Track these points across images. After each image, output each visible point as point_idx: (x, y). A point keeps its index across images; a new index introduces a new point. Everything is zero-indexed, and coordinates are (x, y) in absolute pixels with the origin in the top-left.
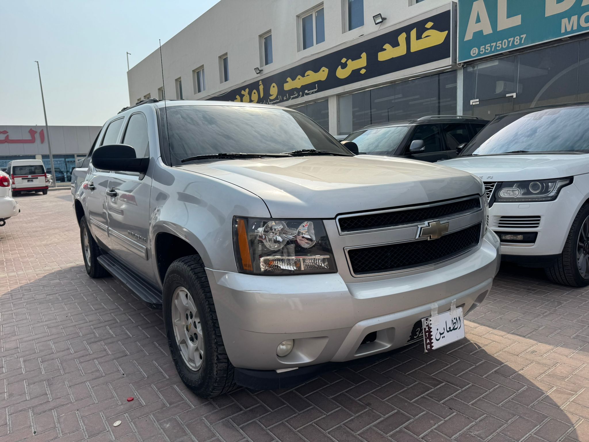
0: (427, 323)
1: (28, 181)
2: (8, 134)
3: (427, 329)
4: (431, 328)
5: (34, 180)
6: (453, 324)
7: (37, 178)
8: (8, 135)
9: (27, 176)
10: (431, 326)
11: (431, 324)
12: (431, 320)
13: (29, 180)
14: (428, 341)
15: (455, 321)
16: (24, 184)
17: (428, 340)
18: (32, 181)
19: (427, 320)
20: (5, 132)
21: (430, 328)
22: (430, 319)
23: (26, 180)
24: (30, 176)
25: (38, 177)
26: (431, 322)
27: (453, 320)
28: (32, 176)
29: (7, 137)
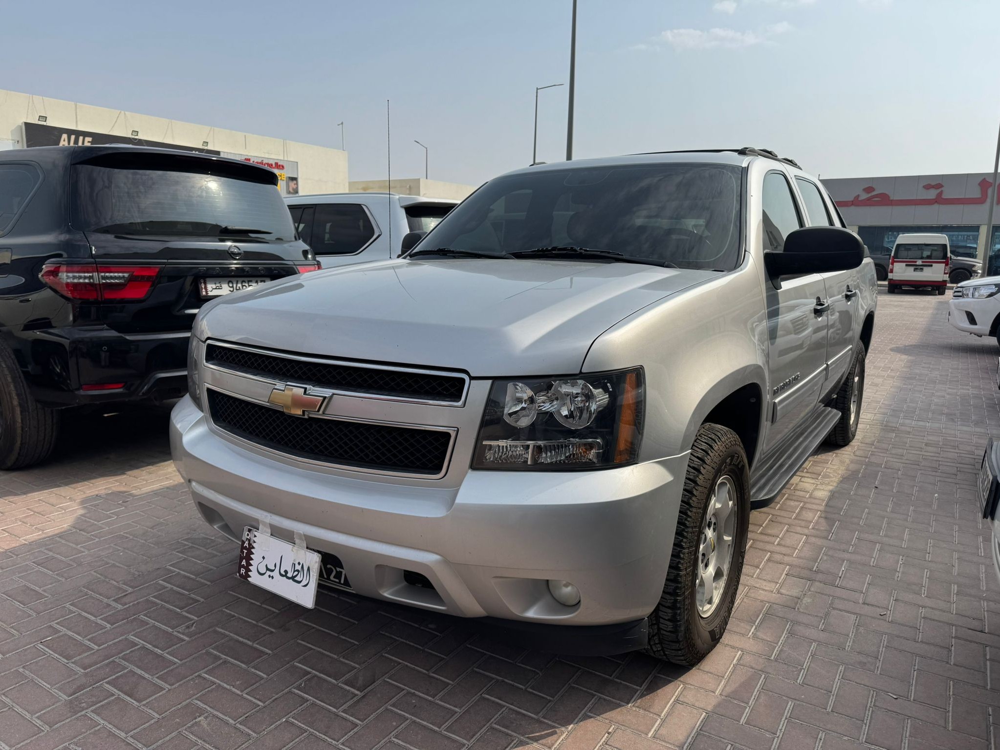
0: (248, 535)
1: (915, 270)
2: (943, 189)
3: (246, 544)
4: (253, 548)
5: (925, 269)
6: (294, 571)
7: (931, 266)
8: (942, 191)
9: (916, 262)
10: (254, 545)
11: (255, 542)
12: (255, 536)
13: (918, 268)
14: (244, 562)
15: (298, 567)
16: (906, 274)
17: (244, 560)
18: (922, 270)
19: (250, 530)
20: (939, 186)
21: (251, 547)
22: (256, 533)
23: (912, 268)
24: (919, 262)
25: (934, 264)
26: (255, 539)
27: (297, 565)
28: (923, 262)
29: (941, 193)
